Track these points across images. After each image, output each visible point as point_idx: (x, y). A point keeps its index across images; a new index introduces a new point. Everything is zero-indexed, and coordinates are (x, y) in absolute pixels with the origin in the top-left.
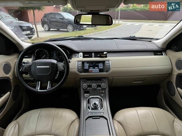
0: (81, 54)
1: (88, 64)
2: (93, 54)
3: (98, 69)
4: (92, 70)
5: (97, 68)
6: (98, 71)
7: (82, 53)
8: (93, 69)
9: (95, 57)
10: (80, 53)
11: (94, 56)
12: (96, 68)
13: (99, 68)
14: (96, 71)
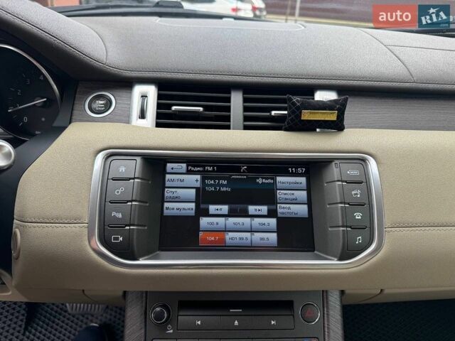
0: (144, 97)
1: (195, 180)
2: (237, 100)
3: (273, 222)
4: (226, 231)
5: (264, 209)
6: (273, 237)
7: (151, 91)
8: (232, 220)
9: (251, 123)
10: (138, 90)
11: (246, 119)
12: (252, 209)
13: (282, 209)
14: (257, 236)
